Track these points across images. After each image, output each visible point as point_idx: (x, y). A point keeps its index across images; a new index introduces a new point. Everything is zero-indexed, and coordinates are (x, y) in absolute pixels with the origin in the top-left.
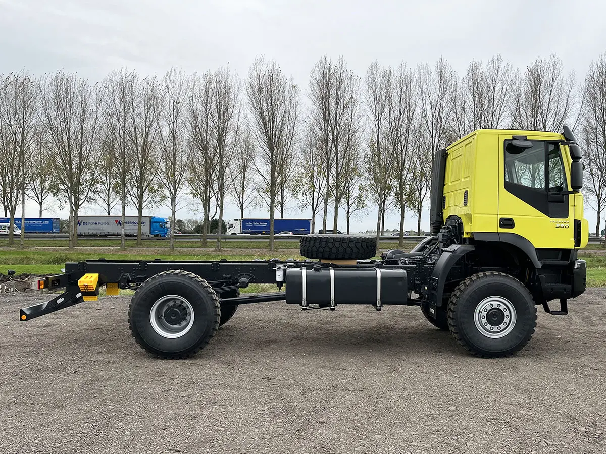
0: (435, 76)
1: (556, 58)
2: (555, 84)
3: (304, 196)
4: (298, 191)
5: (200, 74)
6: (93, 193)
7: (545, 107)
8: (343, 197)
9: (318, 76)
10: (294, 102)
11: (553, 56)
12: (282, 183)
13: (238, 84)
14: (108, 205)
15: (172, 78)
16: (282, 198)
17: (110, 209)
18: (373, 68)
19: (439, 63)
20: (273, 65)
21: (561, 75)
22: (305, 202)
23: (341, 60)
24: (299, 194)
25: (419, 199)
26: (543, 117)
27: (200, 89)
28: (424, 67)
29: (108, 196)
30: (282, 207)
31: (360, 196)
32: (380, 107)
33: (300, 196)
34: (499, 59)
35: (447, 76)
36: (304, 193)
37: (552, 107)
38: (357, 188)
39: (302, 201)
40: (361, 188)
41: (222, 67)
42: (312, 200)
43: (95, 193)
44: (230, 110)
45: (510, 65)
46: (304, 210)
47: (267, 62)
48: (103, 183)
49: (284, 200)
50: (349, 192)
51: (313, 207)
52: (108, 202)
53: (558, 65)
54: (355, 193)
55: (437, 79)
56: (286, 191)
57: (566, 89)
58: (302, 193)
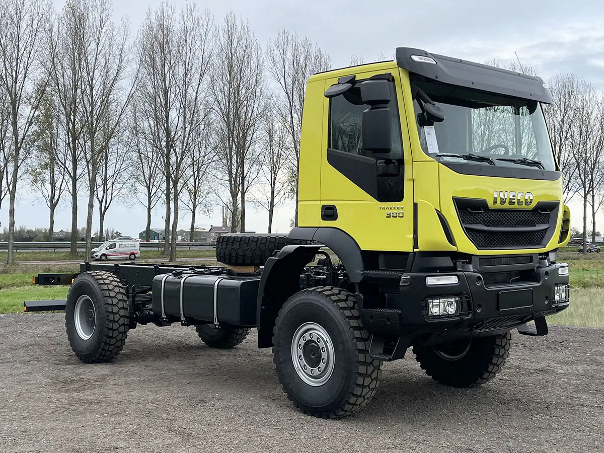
2: (104, 30)
7: (91, 59)
21: (112, 19)
26: (88, 74)
37: (102, 61)
53: (106, 4)
57: (119, 39)
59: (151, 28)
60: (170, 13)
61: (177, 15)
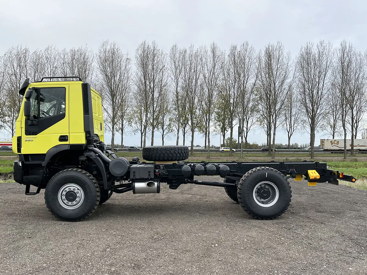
0: (210, 53)
1: (280, 43)
3: (136, 124)
4: (132, 122)
5: (68, 50)
6: (3, 123)
7: (275, 73)
8: (160, 125)
9: (140, 52)
10: (127, 67)
11: (278, 43)
12: (122, 117)
13: (92, 57)
14: (13, 130)
15: (49, 52)
16: (122, 125)
17: (14, 132)
18: (174, 48)
19: (212, 46)
20: (114, 46)
21: (284, 54)
22: (136, 128)
23: (154, 43)
24: (132, 123)
25: (205, 127)
27: (68, 58)
28: (204, 48)
29: (13, 125)
30: (122, 131)
31: (170, 125)
32: (178, 71)
33: (133, 124)
34: (247, 44)
35: (218, 53)
36: (136, 123)
38: (168, 120)
39: (134, 128)
40: (170, 120)
41: (82, 47)
42: (141, 127)
43: (4, 123)
44: (87, 72)
45: (253, 48)
46: (136, 133)
47: (110, 43)
48: (9, 116)
49: (124, 127)
50: (164, 122)
51: (141, 131)
52: (13, 128)
53: (281, 47)
54: (167, 122)
55: (211, 55)
56: (125, 121)
58: (134, 123)
59: (302, 55)
60: (311, 46)
61: (315, 47)
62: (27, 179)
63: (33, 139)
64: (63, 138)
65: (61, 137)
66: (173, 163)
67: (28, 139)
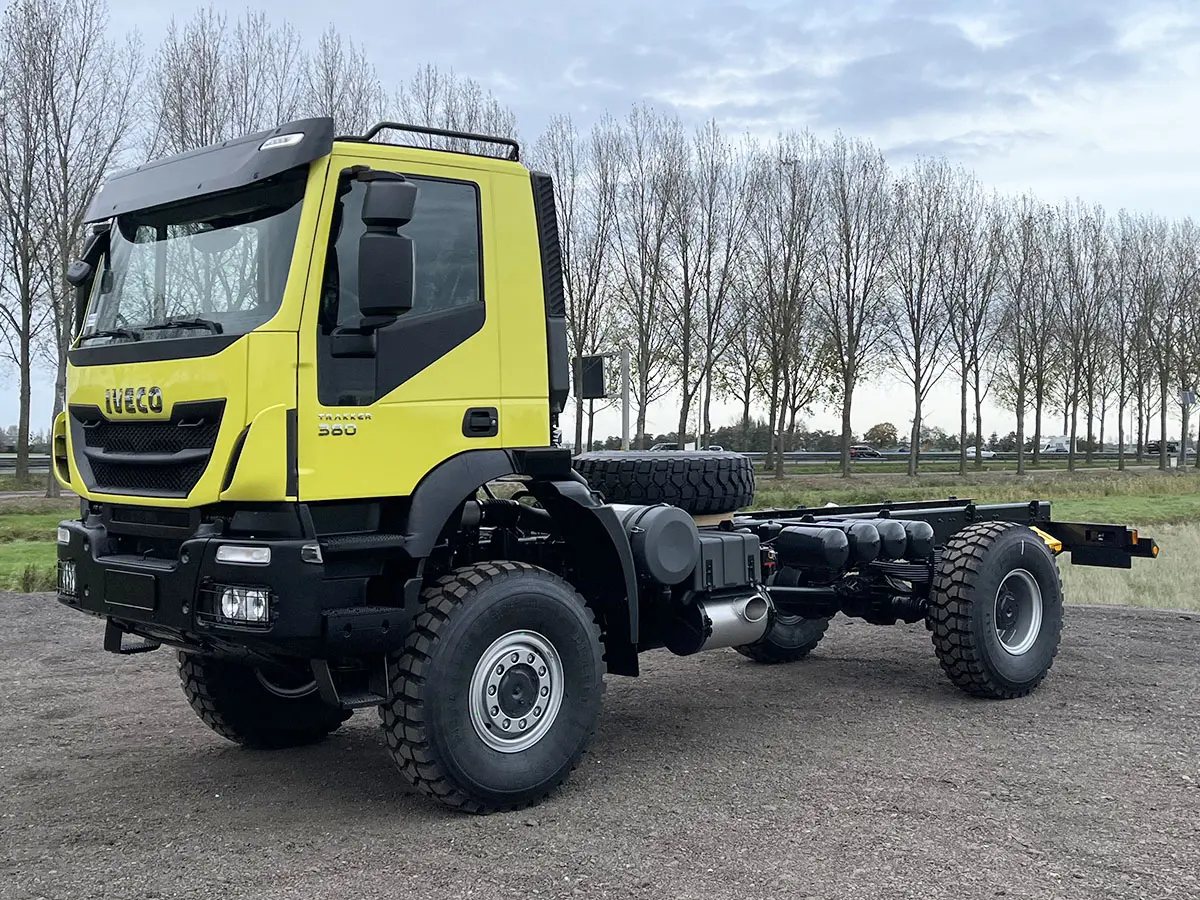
21: (107, 36)
60: (217, 28)
61: (230, 32)
62: (348, 628)
63: (354, 424)
64: (480, 422)
65: (473, 413)
66: (722, 522)
67: (330, 426)
